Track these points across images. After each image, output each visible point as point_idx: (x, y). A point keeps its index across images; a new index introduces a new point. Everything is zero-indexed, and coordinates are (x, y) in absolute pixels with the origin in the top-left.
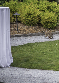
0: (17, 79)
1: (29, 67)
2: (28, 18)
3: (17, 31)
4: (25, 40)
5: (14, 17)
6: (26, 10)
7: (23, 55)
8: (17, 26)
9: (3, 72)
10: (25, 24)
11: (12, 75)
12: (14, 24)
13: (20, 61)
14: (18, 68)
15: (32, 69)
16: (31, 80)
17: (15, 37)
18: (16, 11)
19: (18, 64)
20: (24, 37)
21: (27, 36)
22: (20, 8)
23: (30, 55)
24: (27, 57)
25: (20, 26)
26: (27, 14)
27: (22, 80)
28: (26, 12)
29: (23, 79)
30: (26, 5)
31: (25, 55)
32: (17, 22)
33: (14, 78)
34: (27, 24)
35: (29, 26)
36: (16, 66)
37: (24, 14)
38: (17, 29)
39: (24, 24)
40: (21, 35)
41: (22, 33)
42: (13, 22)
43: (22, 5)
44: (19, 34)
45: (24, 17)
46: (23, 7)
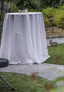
0: (49, 73)
1: (59, 63)
2: (62, 22)
3: (53, 33)
4: (59, 41)
5: (51, 21)
6: (60, 15)
7: (55, 54)
8: (53, 29)
9: (38, 68)
10: (60, 27)
11: (45, 70)
12: (50, 27)
13: (53, 58)
14: (51, 64)
15: (62, 65)
16: (59, 74)
17: (51, 38)
18: (52, 17)
19: (50, 61)
20: (59, 39)
21: (61, 37)
22: (55, 14)
23: (61, 53)
24: (58, 55)
25: (56, 29)
26: (61, 18)
27: (52, 74)
28: (60, 17)
29: (54, 73)
30: (60, 11)
31: (57, 53)
32: (53, 25)
33: (46, 72)
34: (61, 27)
35: (63, 29)
36: (49, 63)
37: (58, 18)
38: (53, 32)
39: (58, 27)
40: (56, 37)
41: (57, 35)
42: (50, 25)
43: (57, 11)
44: (54, 36)
45: (58, 21)
46: (57, 12)
